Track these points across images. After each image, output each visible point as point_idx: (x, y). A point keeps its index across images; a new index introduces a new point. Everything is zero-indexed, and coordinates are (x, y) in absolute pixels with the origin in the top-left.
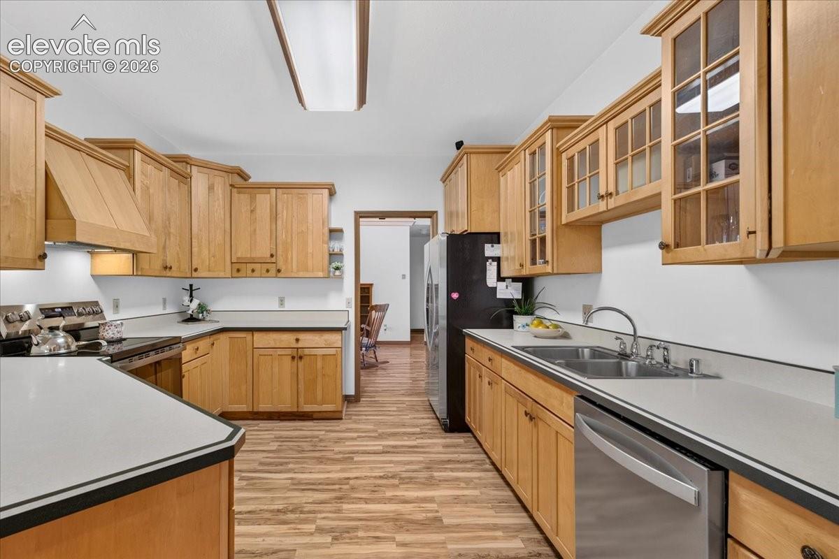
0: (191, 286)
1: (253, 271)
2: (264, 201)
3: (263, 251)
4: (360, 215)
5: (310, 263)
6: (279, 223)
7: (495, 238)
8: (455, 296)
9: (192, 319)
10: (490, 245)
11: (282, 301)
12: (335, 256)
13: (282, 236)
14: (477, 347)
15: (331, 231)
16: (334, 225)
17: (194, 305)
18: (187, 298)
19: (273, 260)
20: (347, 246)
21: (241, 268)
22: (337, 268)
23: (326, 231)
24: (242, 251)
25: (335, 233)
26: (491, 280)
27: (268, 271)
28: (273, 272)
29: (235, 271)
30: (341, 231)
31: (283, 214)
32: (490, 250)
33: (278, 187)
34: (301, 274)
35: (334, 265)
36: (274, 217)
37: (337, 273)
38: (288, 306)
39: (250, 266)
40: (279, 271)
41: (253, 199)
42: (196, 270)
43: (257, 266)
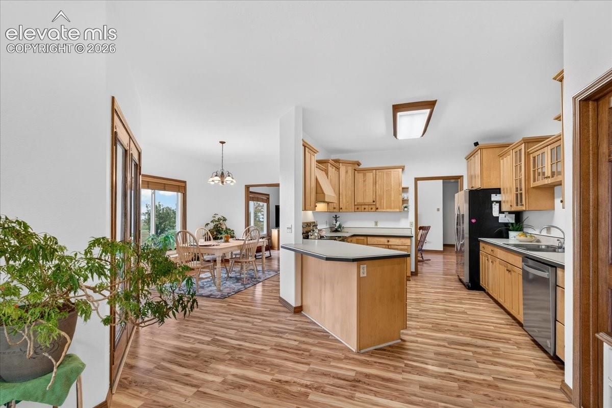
0: (336, 216)
1: (365, 209)
2: (370, 176)
3: (369, 200)
4: (417, 179)
5: (392, 205)
6: (377, 186)
7: (498, 191)
8: (473, 221)
9: (336, 231)
10: (494, 195)
11: (376, 223)
12: (405, 201)
13: (378, 192)
14: (486, 246)
15: (403, 188)
16: (404, 186)
17: (338, 224)
18: (335, 221)
19: (374, 203)
20: (410, 196)
21: (359, 208)
22: (406, 207)
23: (401, 189)
24: (360, 200)
25: (405, 190)
26: (495, 212)
27: (372, 209)
28: (374, 209)
29: (356, 209)
30: (408, 188)
31: (379, 182)
32: (494, 197)
33: (376, 169)
34: (388, 210)
35: (405, 205)
36: (375, 183)
37: (406, 209)
38: (379, 225)
39: (363, 207)
40: (377, 209)
41: (365, 175)
42: (341, 208)
43: (366, 207)
